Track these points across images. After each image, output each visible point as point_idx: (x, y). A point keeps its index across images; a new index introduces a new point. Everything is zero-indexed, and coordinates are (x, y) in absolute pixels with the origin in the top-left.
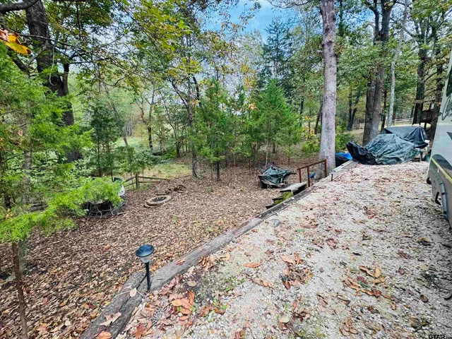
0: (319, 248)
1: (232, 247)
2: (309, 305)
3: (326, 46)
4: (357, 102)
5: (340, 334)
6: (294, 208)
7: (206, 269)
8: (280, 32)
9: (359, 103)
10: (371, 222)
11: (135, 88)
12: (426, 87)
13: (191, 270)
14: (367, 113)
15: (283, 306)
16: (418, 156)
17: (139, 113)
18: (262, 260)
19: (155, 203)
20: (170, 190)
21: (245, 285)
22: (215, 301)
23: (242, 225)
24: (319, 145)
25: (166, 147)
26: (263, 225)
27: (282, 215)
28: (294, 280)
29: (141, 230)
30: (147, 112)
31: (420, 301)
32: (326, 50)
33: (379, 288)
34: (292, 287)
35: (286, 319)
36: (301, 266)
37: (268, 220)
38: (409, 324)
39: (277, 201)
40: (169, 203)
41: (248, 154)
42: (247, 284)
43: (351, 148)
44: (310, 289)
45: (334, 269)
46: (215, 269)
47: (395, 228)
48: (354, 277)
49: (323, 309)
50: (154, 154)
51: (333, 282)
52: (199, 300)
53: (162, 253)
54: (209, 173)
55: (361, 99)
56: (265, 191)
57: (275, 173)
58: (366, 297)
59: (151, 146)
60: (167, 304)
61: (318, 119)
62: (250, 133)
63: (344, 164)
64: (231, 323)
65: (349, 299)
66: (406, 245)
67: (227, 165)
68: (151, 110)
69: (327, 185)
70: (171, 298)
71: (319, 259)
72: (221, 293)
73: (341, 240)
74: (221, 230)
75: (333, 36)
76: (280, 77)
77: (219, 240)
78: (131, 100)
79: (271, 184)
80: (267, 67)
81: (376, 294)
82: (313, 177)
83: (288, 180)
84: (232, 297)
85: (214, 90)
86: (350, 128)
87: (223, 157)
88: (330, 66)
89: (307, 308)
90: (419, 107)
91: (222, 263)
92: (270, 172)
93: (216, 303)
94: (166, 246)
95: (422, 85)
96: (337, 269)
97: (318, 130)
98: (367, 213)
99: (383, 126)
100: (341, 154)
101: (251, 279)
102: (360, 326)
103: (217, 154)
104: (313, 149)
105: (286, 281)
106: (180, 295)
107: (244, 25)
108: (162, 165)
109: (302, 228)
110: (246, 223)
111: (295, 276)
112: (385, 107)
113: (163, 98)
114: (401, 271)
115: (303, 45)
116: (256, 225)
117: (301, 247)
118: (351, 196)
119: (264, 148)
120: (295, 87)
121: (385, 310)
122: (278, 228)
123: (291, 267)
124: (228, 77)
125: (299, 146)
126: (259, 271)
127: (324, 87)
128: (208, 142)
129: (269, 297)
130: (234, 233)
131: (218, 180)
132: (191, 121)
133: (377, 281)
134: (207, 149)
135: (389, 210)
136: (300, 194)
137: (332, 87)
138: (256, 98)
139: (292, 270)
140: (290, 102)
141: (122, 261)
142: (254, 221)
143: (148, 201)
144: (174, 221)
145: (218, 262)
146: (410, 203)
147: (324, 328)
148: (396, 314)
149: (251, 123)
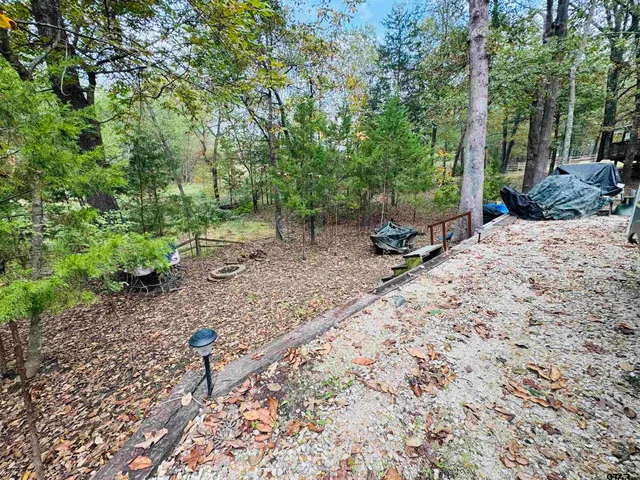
0: (464, 338)
1: (333, 335)
2: (451, 421)
3: (473, 44)
4: (514, 131)
5: (501, 465)
6: (423, 281)
7: (296, 367)
8: (403, 27)
9: (518, 132)
10: (541, 300)
11: (193, 110)
12: (619, 107)
13: (273, 367)
14: (530, 147)
15: (412, 422)
16: (606, 208)
17: (201, 148)
18: (378, 354)
19: (223, 275)
20: (244, 257)
21: (354, 390)
22: (309, 413)
23: (349, 304)
24: (459, 194)
25: (238, 197)
26: (379, 304)
27: (406, 290)
28: (427, 383)
29: (203, 313)
30: (210, 148)
31: (624, 416)
32: (473, 49)
33: (559, 397)
34: (424, 394)
35: (416, 442)
36: (437, 363)
37: (387, 297)
38: (609, 452)
39: (399, 271)
40: (244, 275)
41: (355, 205)
42: (357, 388)
43: (507, 196)
44: (451, 397)
45: (487, 367)
46: (308, 366)
47: (578, 308)
48: (519, 379)
49: (474, 428)
50: (222, 208)
51: (487, 388)
52: (286, 411)
53: (233, 344)
54: (299, 233)
55: (521, 126)
56: (380, 259)
57: (394, 233)
58: (538, 410)
59: (217, 196)
60: (237, 416)
61: (457, 156)
62: (358, 174)
63: (497, 220)
64: (333, 446)
65: (513, 412)
66: (596, 334)
67: (324, 222)
68: (216, 144)
69: (472, 248)
70: (242, 408)
71: (462, 354)
72: (318, 402)
73: (497, 325)
74: (317, 312)
75: (484, 28)
76: (404, 94)
77: (314, 325)
78: (187, 129)
79: (389, 248)
80: (383, 79)
81: (552, 405)
82: (449, 238)
83: (413, 242)
84: (333, 408)
85: (305, 111)
86: (503, 169)
87: (319, 210)
88: (479, 74)
89: (448, 425)
90: (607, 137)
91: (319, 358)
92: (388, 231)
93: (310, 416)
94: (238, 334)
95: (614, 104)
96: (492, 368)
97: (458, 171)
98: (534, 286)
99: (552, 166)
100: (491, 204)
101: (363, 382)
102: (531, 453)
103: (311, 205)
104: (451, 199)
105: (416, 384)
106: (257, 404)
107: (351, 14)
108: (233, 223)
109: (437, 309)
110: (354, 302)
111: (429, 377)
112: (556, 137)
113: (233, 127)
114: (591, 372)
115: (437, 45)
116: (369, 304)
117: (437, 335)
118: (509, 263)
119: (379, 198)
120: (425, 109)
121: (570, 430)
122: (402, 309)
123: (423, 365)
124: (327, 94)
125: (430, 196)
126: (375, 370)
127: (469, 108)
128: (298, 189)
129: (391, 408)
130: (336, 315)
131: (313, 243)
132: (273, 159)
133: (554, 386)
134: (296, 198)
135: (566, 283)
136: (432, 261)
137: (480, 104)
138: (369, 126)
139: (424, 369)
140: (417, 131)
141: (176, 356)
142: (366, 298)
143: (213, 272)
144: (250, 300)
145: (313, 356)
146: (598, 273)
147: (475, 456)
148: (587, 436)
149: (360, 160)
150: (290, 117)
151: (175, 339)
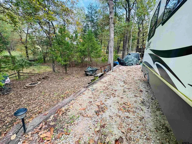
0: (109, 98)
1: (73, 102)
2: (106, 121)
3: (110, 19)
4: (120, 43)
5: (118, 129)
6: (99, 83)
7: (60, 115)
8: (93, 10)
9: (121, 44)
10: (126, 86)
11: (15, 23)
12: (140, 40)
13: (52, 117)
14: (123, 47)
15: (97, 124)
16: (138, 63)
17: (19, 38)
18: (87, 106)
19: (31, 86)
20: (40, 79)
21: (79, 118)
22: (65, 129)
23: (78, 92)
24: (108, 59)
25: (37, 57)
26: (87, 91)
27: (95, 86)
28: (100, 112)
29: (22, 101)
30: (24, 38)
31: (141, 111)
32: (110, 21)
33: (130, 109)
34: (100, 115)
35: (97, 129)
36: (103, 106)
37: (89, 89)
38: (139, 120)
39: (92, 81)
40: (40, 85)
41: (80, 61)
42: (81, 117)
43: (118, 60)
44: (106, 115)
45: (115, 105)
46: (65, 114)
47: (133, 88)
48: (121, 106)
49: (112, 121)
50: (30, 61)
51: (115, 110)
52: (57, 130)
53: (36, 111)
54: (62, 70)
55: (121, 42)
56: (87, 77)
57: (91, 70)
58: (126, 113)
59: (28, 57)
60: (37, 137)
61: (107, 49)
62: (80, 52)
63: (116, 66)
64: (73, 138)
65: (120, 115)
66: (136, 93)
67: (70, 66)
68: (27, 37)
69: (111, 73)
70: (39, 134)
71: (109, 102)
72: (68, 125)
73: (117, 93)
74: (68, 95)
75: (112, 16)
76: (93, 29)
77: (66, 100)
78: (13, 30)
79: (90, 74)
80: (87, 24)
81: (128, 111)
82: (106, 71)
83: (96, 72)
84: (73, 126)
85: (62, 30)
86: (118, 53)
87: (68, 62)
88: (112, 27)
89: (106, 122)
90: (138, 47)
91: (68, 110)
92: (89, 69)
93: (65, 130)
94: (38, 107)
95: (139, 39)
96: (116, 104)
97: (107, 53)
98: (125, 83)
99: (128, 53)
100: (115, 62)
101: (82, 115)
102: (124, 124)
103: (65, 61)
104: (106, 60)
105: (97, 113)
106: (46, 131)
107: (77, 2)
108: (35, 66)
109: (103, 91)
110: (80, 91)
111: (101, 110)
112: (128, 46)
113: (34, 32)
114: (135, 102)
115: (102, 17)
116: (84, 91)
117: (102, 98)
118: (119, 77)
119: (87, 59)
120: (99, 35)
121: (132, 117)
122: (93, 92)
123: (99, 107)
124: (70, 25)
125: (101, 59)
126: (86, 111)
127: (110, 36)
128: (61, 55)
129: (91, 121)
130: (74, 96)
131: (66, 73)
132: (51, 45)
133: (129, 106)
134: (60, 59)
135: (131, 81)
136: (101, 77)
137: (112, 35)
138: (83, 37)
139: (100, 108)
140: (97, 40)
142: (84, 89)
143: (27, 85)
144: (43, 94)
145: (66, 110)
146: (136, 78)
147: (112, 129)
148: (135, 117)
149: (81, 48)
150: (57, 31)
151: (8, 113)
